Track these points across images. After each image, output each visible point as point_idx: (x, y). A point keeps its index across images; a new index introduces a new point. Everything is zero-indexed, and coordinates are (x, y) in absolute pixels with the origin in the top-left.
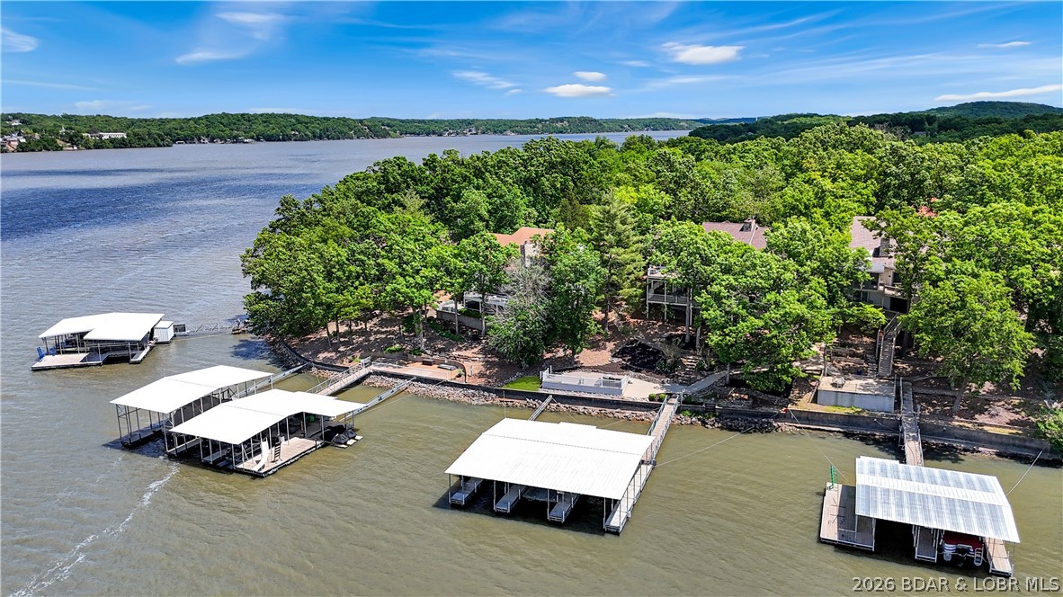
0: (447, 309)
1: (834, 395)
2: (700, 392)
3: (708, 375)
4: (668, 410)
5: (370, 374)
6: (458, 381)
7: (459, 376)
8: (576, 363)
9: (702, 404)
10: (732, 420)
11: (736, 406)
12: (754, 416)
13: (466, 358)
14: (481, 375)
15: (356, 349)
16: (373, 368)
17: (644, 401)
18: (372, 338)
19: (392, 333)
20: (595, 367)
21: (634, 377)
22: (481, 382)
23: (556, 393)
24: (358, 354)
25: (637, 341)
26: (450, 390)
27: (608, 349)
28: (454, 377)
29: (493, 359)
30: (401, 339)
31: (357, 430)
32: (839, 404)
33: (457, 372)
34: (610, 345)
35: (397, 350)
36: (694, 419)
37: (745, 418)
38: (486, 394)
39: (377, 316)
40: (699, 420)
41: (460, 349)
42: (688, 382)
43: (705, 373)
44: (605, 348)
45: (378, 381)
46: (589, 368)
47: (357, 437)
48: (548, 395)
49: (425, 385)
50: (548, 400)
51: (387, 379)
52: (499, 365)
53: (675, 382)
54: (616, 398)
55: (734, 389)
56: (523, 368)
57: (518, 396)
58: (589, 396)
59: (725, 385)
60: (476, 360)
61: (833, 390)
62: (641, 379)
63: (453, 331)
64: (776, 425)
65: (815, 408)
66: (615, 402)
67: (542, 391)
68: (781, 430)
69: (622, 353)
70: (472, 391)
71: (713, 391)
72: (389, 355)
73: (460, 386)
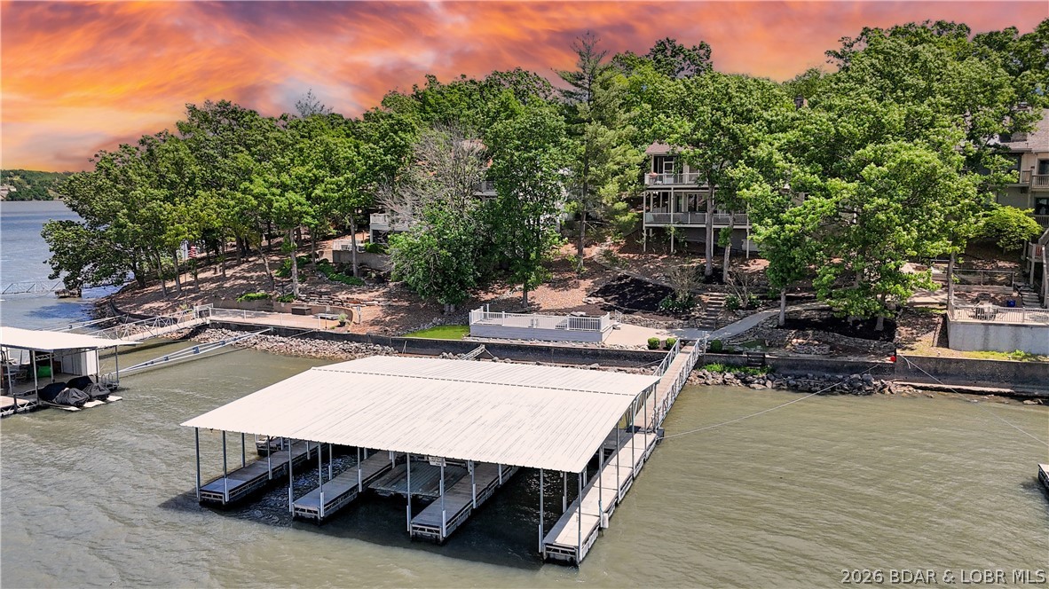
0: (348, 247)
1: (981, 331)
2: (738, 336)
3: (747, 315)
4: (682, 361)
5: (206, 326)
6: (338, 331)
7: (342, 324)
8: (529, 305)
9: (741, 353)
10: (796, 378)
11: (801, 355)
12: (836, 369)
13: (358, 302)
14: (375, 323)
16: (211, 318)
17: (639, 350)
18: (229, 284)
20: (560, 310)
21: (623, 321)
22: (374, 330)
23: (486, 341)
25: (628, 277)
26: (323, 344)
28: (333, 326)
29: (400, 304)
30: (269, 283)
32: (989, 346)
33: (338, 321)
34: (588, 283)
35: (259, 298)
36: (728, 375)
37: (819, 373)
38: (378, 347)
40: (737, 377)
42: (715, 326)
43: (742, 313)
44: (578, 287)
45: (215, 336)
47: (110, 398)
48: (477, 346)
49: (285, 339)
50: (477, 351)
51: (230, 333)
52: (408, 310)
53: (693, 327)
54: (591, 346)
55: (794, 332)
56: (445, 314)
57: (430, 349)
58: (546, 344)
59: (778, 327)
60: (373, 305)
61: (981, 321)
62: (634, 323)
63: (350, 273)
64: (878, 383)
65: (945, 353)
66: (590, 352)
67: (470, 340)
68: (890, 390)
69: (604, 292)
70: (357, 344)
71: (757, 337)
72: (246, 304)
73: (339, 338)
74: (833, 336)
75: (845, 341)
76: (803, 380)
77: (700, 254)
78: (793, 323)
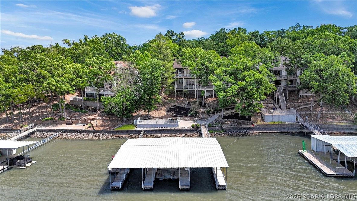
0: (76, 99)
1: (271, 117)
2: (212, 122)
3: (213, 115)
4: (204, 130)
5: (35, 131)
6: (89, 129)
7: (89, 127)
8: (150, 116)
9: (216, 127)
10: (231, 133)
11: (230, 126)
12: (240, 129)
13: (92, 119)
14: (102, 126)
15: (25, 120)
16: (36, 128)
17: (190, 128)
18: (34, 115)
19: (46, 112)
20: (160, 117)
21: (180, 119)
22: (103, 129)
23: (145, 129)
24: (26, 123)
25: (175, 106)
26: (86, 135)
27: (163, 109)
28: (86, 128)
29: (107, 119)
30: (51, 114)
31: (31, 158)
32: (274, 121)
33: (87, 126)
34: (164, 108)
35: (50, 120)
36: (215, 134)
37: (236, 131)
38: (106, 134)
39: (35, 106)
40: (217, 134)
41: (87, 116)
42: (205, 119)
43: (211, 115)
44: (162, 109)
45: (41, 135)
46: (157, 118)
47: (33, 162)
48: (141, 131)
49: (70, 134)
50: (142, 133)
51: (46, 133)
52: (110, 120)
53: (199, 120)
54: (176, 128)
55: (226, 120)
56: (124, 121)
57: (125, 133)
58: (162, 129)
59: (222, 119)
60: (97, 120)
61: (271, 114)
62: (183, 120)
63: (81, 109)
64: (251, 132)
65: (264, 123)
66: (176, 130)
67: (137, 129)
68: (254, 134)
69: (170, 110)
70: (98, 134)
71: (217, 122)
72: (45, 122)
73: (91, 132)
74: (237, 120)
75: (240, 121)
76: (233, 133)
77: (194, 97)
78: (225, 117)
